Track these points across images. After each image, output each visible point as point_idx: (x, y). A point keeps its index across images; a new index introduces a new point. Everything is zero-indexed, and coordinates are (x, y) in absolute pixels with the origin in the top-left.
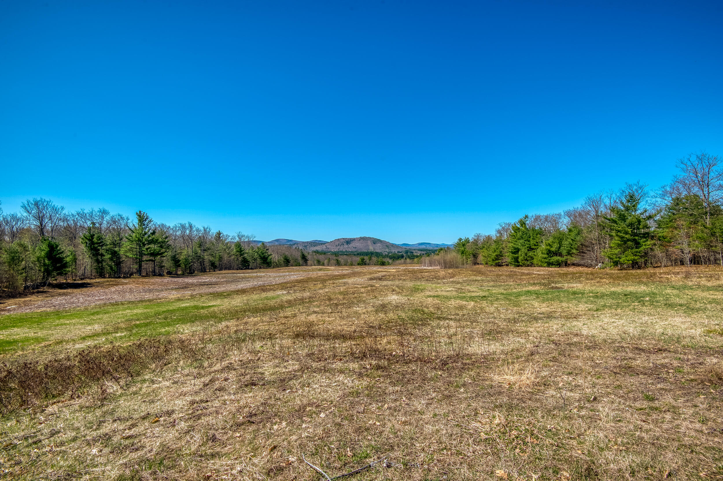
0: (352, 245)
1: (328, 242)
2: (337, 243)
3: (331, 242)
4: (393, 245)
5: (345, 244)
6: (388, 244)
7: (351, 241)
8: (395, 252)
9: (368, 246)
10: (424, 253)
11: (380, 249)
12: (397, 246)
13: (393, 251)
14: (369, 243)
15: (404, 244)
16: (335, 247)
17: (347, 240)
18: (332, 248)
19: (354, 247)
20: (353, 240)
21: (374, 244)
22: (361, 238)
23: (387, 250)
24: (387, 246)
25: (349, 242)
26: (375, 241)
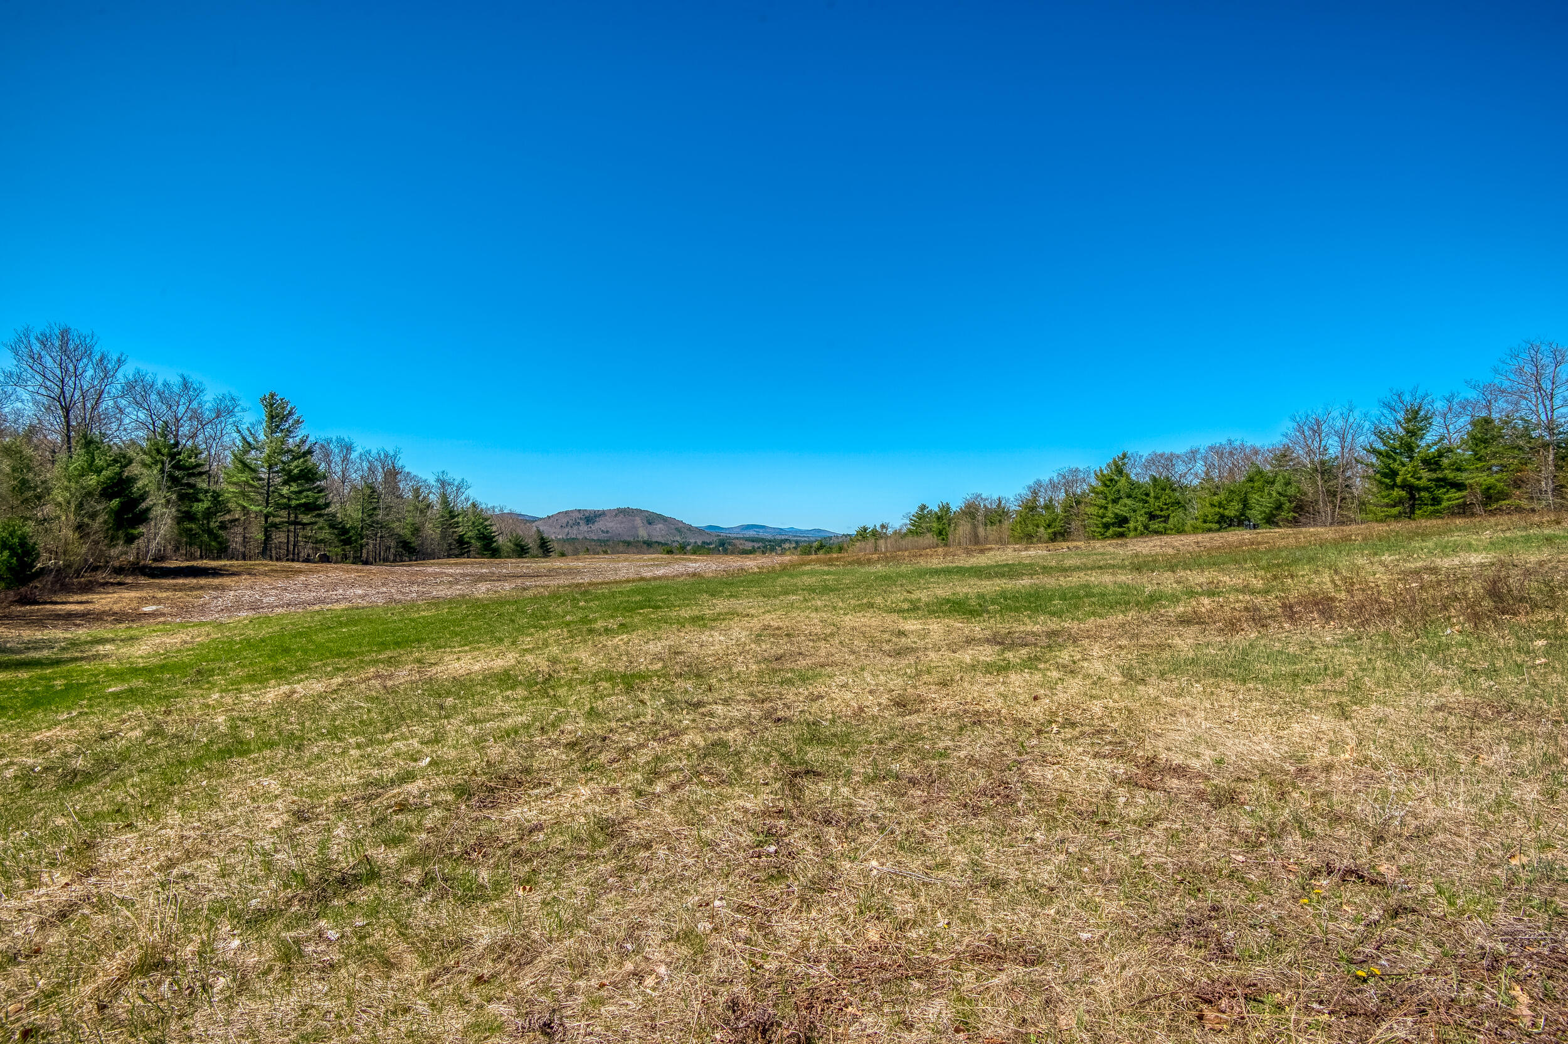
0: (599, 525)
1: (541, 519)
2: (564, 521)
3: (549, 517)
4: (690, 528)
5: (581, 522)
6: (681, 525)
7: (595, 516)
8: (696, 542)
9: (635, 528)
10: (756, 545)
11: (662, 536)
12: (700, 531)
13: (692, 541)
14: (638, 521)
15: (710, 527)
16: (558, 530)
17: (587, 514)
18: (553, 530)
19: (603, 531)
20: (602, 514)
21: (650, 524)
22: (620, 511)
23: (678, 538)
24: (678, 530)
25: (591, 518)
26: (651, 519)
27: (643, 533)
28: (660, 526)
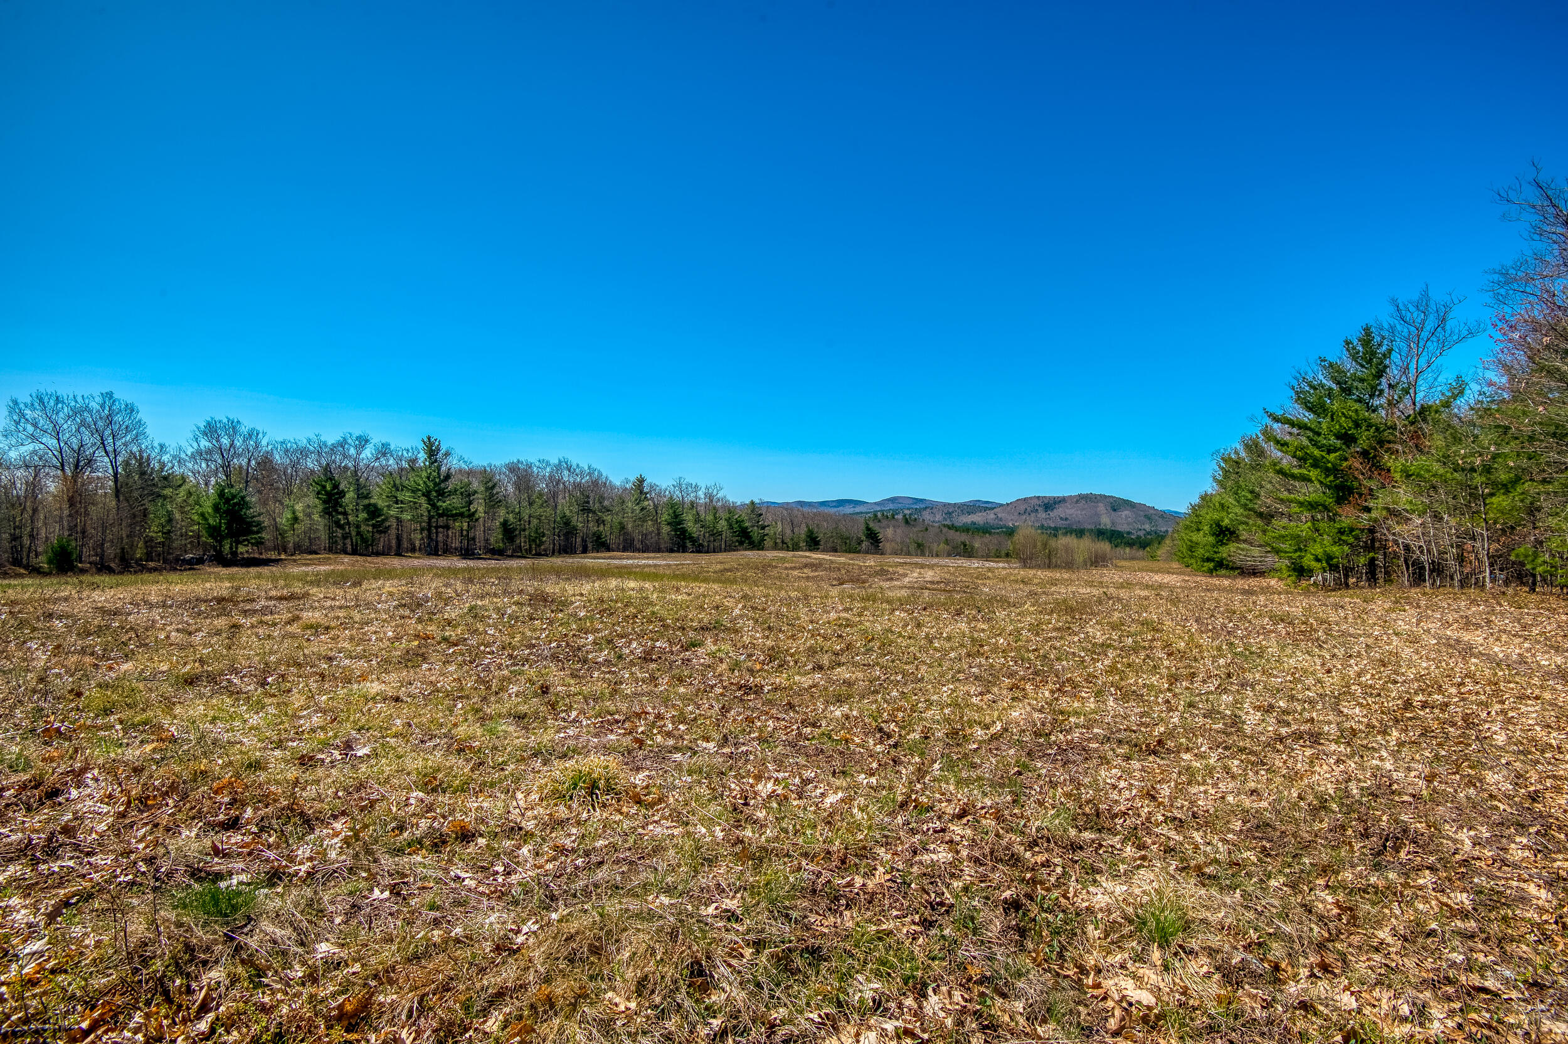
0: (1059, 512)
1: (1001, 505)
2: (1022, 508)
3: (1008, 504)
5: (1040, 509)
7: (1055, 503)
9: (1098, 515)
11: (1128, 524)
14: (1101, 508)
16: (1015, 517)
17: (1047, 501)
18: (1009, 518)
19: (1061, 519)
20: (1062, 500)
21: (1115, 510)
22: (1082, 498)
24: (1148, 518)
25: (1050, 504)
26: (1117, 505)
27: (1106, 521)
28: (1126, 512)
